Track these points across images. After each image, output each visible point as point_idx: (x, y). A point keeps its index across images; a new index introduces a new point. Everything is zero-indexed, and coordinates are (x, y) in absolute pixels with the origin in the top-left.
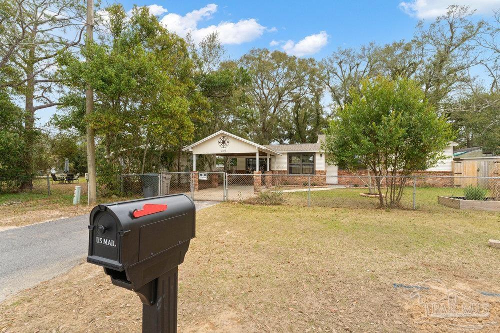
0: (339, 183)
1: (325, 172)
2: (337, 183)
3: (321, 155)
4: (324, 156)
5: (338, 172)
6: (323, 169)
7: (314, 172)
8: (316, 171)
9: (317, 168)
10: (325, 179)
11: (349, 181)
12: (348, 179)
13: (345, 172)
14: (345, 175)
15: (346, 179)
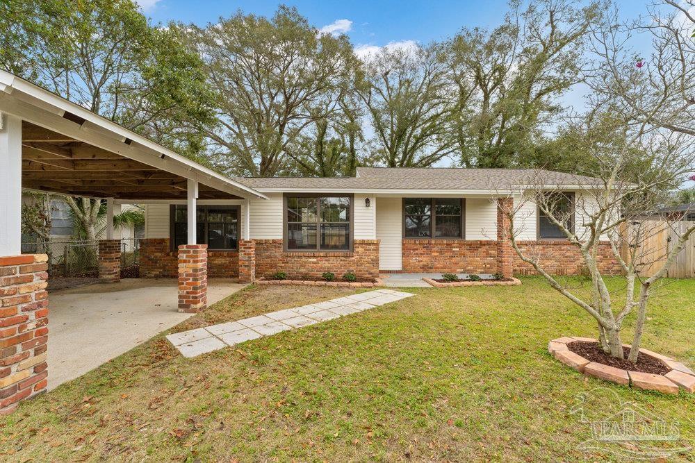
0: (405, 270)
1: (377, 244)
2: (399, 267)
3: (367, 201)
4: (373, 204)
5: (403, 244)
6: (371, 236)
7: (348, 244)
8: (354, 243)
9: (358, 236)
10: (376, 262)
11: (425, 263)
12: (425, 260)
13: (417, 242)
14: (417, 249)
15: (421, 259)
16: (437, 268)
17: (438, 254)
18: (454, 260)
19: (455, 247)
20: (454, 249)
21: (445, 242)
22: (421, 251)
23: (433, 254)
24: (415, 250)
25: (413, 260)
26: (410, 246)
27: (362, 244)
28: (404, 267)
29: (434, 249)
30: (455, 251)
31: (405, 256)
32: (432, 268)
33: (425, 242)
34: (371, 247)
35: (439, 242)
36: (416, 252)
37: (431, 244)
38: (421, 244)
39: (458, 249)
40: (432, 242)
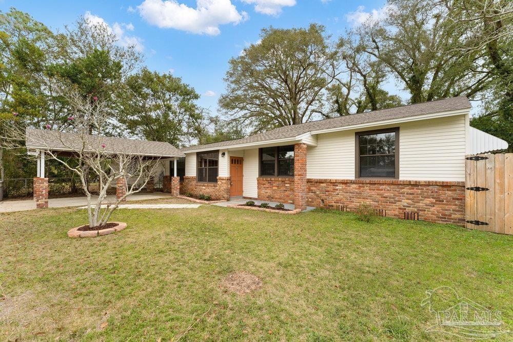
0: (259, 198)
2: (256, 196)
3: (223, 154)
4: (226, 155)
5: (258, 180)
9: (220, 174)
11: (269, 194)
12: (269, 192)
13: (264, 179)
14: (265, 184)
15: (267, 191)
16: (276, 198)
17: (277, 188)
18: (286, 193)
19: (287, 183)
20: (286, 185)
21: (280, 179)
22: (267, 185)
23: (274, 188)
24: (263, 184)
25: (263, 192)
26: (261, 182)
27: (220, 179)
28: (259, 195)
29: (274, 184)
30: (287, 187)
31: (259, 188)
32: (273, 198)
33: (269, 179)
34: (224, 181)
35: (277, 179)
36: (264, 186)
37: (272, 181)
38: (267, 181)
39: (289, 185)
40: (273, 179)
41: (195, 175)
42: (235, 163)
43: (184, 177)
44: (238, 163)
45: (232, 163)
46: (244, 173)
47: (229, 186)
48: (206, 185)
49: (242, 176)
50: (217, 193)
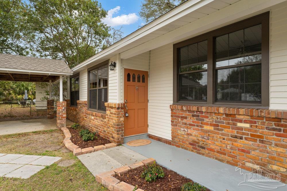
0: (175, 142)
5: (171, 110)
9: (110, 99)
11: (195, 138)
12: (195, 134)
13: (184, 108)
14: (186, 118)
15: (189, 131)
16: (211, 150)
17: (212, 128)
18: (241, 143)
19: (241, 121)
20: (239, 125)
21: (221, 110)
22: (190, 120)
23: (206, 127)
24: (183, 118)
25: (182, 131)
26: (179, 113)
27: (109, 107)
28: (173, 137)
29: (206, 120)
30: (241, 129)
31: (174, 124)
32: (203, 148)
33: (195, 108)
34: (113, 111)
35: (214, 109)
36: (185, 121)
37: (202, 112)
38: (190, 111)
39: (247, 125)
40: (204, 109)
41: (86, 100)
42: (134, 80)
43: (78, 101)
44: (139, 81)
45: (129, 80)
46: (151, 96)
47: (122, 119)
48: (94, 113)
49: (146, 101)
50: (105, 129)
